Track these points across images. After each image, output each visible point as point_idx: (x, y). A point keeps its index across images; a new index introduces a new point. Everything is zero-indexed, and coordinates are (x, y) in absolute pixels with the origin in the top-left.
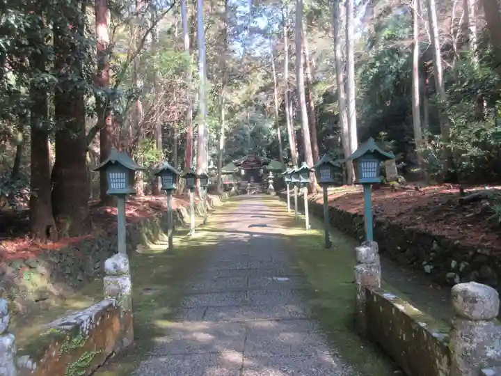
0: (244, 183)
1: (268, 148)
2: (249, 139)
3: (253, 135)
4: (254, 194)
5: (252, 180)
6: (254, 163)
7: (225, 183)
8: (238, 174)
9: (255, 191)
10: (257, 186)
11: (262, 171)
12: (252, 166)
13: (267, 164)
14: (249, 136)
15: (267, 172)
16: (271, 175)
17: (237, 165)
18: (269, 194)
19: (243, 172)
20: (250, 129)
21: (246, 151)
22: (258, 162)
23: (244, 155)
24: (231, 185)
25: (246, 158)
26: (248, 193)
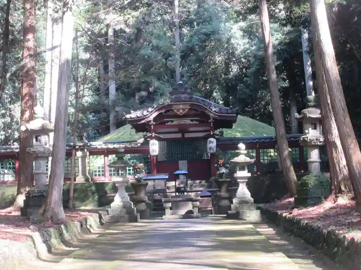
0: (156, 181)
1: (230, 88)
4: (189, 215)
5: (183, 170)
6: (188, 121)
8: (142, 152)
9: (189, 207)
10: (198, 188)
11: (212, 143)
12: (183, 130)
15: (229, 146)
16: (243, 156)
18: (237, 216)
19: (155, 147)
26: (168, 215)
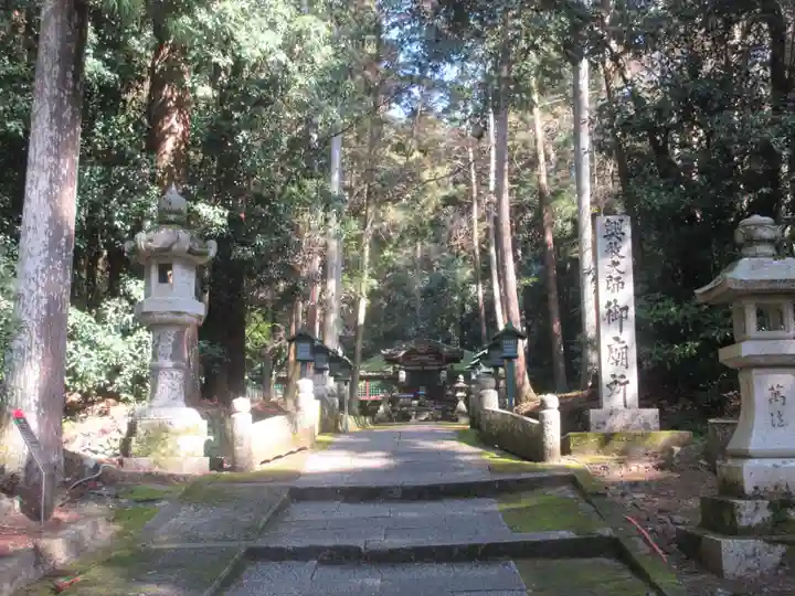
0: (404, 398)
2: (419, 304)
3: (428, 293)
4: (426, 420)
5: (422, 392)
6: (427, 358)
7: (362, 398)
8: (394, 378)
9: (427, 415)
10: (432, 405)
11: (444, 374)
12: (423, 363)
13: (457, 360)
14: (418, 296)
15: (454, 376)
16: (462, 383)
17: (390, 360)
18: (456, 420)
19: (403, 375)
20: (419, 283)
21: (412, 330)
22: (438, 355)
23: (405, 339)
24: (377, 403)
25: (412, 345)
26: (413, 420)
